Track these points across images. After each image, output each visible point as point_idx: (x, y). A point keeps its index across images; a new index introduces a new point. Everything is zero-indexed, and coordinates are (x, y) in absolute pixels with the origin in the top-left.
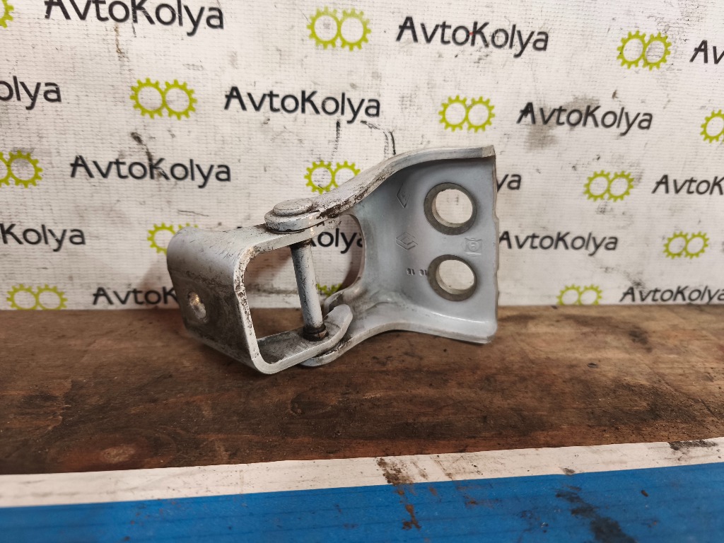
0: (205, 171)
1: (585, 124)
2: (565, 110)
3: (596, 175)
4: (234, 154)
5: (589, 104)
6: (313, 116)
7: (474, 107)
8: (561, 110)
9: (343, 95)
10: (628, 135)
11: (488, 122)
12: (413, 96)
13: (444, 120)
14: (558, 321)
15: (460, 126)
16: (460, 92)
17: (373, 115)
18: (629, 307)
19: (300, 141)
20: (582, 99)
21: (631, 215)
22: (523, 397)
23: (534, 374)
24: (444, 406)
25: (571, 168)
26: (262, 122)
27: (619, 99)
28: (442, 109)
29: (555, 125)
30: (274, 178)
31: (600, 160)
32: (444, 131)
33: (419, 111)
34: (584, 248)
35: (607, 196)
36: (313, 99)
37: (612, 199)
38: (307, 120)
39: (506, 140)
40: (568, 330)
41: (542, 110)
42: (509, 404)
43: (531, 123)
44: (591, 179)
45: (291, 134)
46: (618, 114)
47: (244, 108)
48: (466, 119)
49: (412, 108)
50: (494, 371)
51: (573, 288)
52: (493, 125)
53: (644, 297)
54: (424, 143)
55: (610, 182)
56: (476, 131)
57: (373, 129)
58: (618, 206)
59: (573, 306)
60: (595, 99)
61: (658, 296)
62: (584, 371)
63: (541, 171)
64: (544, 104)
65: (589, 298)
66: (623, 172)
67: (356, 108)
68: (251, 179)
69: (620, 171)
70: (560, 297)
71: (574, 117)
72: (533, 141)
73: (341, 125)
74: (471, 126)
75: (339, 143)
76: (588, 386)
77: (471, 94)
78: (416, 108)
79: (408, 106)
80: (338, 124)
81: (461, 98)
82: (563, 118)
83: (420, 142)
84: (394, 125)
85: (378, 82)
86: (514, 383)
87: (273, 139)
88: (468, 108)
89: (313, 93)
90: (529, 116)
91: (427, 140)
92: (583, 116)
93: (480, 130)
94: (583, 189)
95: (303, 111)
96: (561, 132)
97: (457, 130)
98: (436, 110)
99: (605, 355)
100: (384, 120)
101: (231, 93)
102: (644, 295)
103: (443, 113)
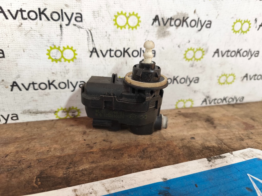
1: (182, 26)
2: (173, 19)
3: (188, 50)
4: (4, 43)
5: (183, 16)
6: (46, 22)
7: (130, 17)
8: (171, 19)
9: (62, 10)
10: (201, 31)
11: (138, 25)
12: (99, 11)
13: (116, 24)
14: (176, 116)
15: (124, 27)
16: (123, 9)
17: (79, 21)
18: (205, 107)
19: (41, 35)
20: (181, 14)
21: (204, 67)
23: (165, 145)
25: (177, 47)
26: (18, 25)
27: (197, 14)
28: (115, 18)
29: (169, 26)
30: (30, 55)
31: (190, 43)
32: (117, 29)
33: (103, 19)
34: (185, 83)
35: (193, 59)
36: (45, 12)
37: (196, 61)
38: (43, 24)
39: (147, 33)
40: (181, 120)
41: (163, 19)
43: (158, 26)
44: (186, 52)
45: (35, 31)
46: (197, 21)
47: (7, 18)
48: (127, 23)
49: (99, 17)
50: (146, 146)
51: (181, 100)
52: (140, 26)
53: (210, 102)
54: (107, 36)
55: (195, 53)
56: (132, 29)
57: (80, 29)
58: (199, 63)
59: (182, 108)
60: (186, 14)
61: (216, 101)
62: (188, 141)
63: (164, 48)
64: (164, 16)
65: (188, 105)
66: (200, 48)
67: (69, 17)
68: (16, 56)
69: (199, 48)
70: (176, 105)
71: (178, 22)
72: (160, 34)
73: (63, 27)
74: (130, 27)
75: (63, 36)
76: (190, 150)
77: (128, 10)
78: (101, 17)
79: (97, 16)
80: (61, 26)
81: (124, 13)
82: (173, 23)
83: (105, 35)
84: (91, 26)
85: (80, 4)
86: (156, 152)
87: (26, 35)
88: (128, 18)
89: (45, 9)
90: (157, 22)
91: (109, 34)
92: (182, 22)
93: (134, 29)
94: (183, 56)
95: (41, 19)
96: (172, 29)
97: (123, 28)
98: (112, 19)
99: (197, 132)
100: (85, 24)
102: (211, 101)
103: (115, 20)
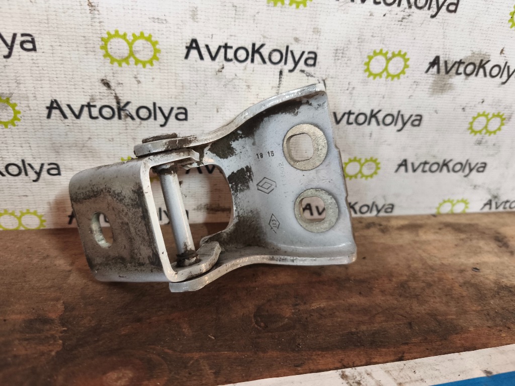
0: (166, 113)
1: (477, 75)
2: (464, 63)
3: (479, 115)
4: (191, 98)
5: (482, 58)
6: (260, 66)
7: (393, 59)
8: (461, 63)
9: (287, 47)
10: (507, 84)
11: (403, 72)
12: (345, 49)
13: (368, 70)
15: (380, 75)
16: (384, 46)
17: (311, 65)
18: (487, 214)
19: (248, 86)
20: (478, 54)
21: (499, 146)
22: (434, 302)
23: (436, 279)
24: (376, 314)
25: (461, 110)
26: (217, 70)
27: (505, 55)
28: (367, 60)
29: (454, 74)
30: (224, 118)
31: (484, 103)
32: (367, 79)
33: (349, 62)
34: (461, 171)
36: (261, 50)
37: (488, 134)
38: (255, 69)
39: (415, 86)
40: (449, 237)
41: (446, 62)
42: (425, 310)
43: (436, 73)
44: (474, 118)
45: (241, 80)
46: (502, 67)
47: (202, 58)
48: (386, 69)
49: (343, 59)
50: (405, 278)
51: (449, 201)
52: (406, 75)
53: (498, 206)
54: (350, 89)
55: (488, 120)
56: (392, 79)
57: (310, 78)
58: (491, 139)
59: (447, 214)
60: (487, 54)
61: (508, 205)
62: (472, 275)
63: (438, 112)
64: (449, 57)
65: (459, 208)
66: (499, 113)
67: (297, 59)
68: (205, 118)
69: (497, 112)
70: (438, 208)
71: (470, 69)
72: (436, 88)
73: (284, 74)
74: (389, 75)
75: (281, 88)
76: (479, 290)
77: (393, 48)
78: (346, 59)
79: (340, 58)
80: (281, 73)
81: (384, 52)
82: (461, 70)
83: (346, 88)
84: (327, 73)
85: (318, 37)
86: (423, 289)
87: (225, 86)
88: (388, 60)
89: (262, 46)
90: (436, 67)
91: (352, 87)
92: (477, 68)
93: (396, 79)
94: (467, 126)
95: (252, 61)
96: (457, 81)
97: (378, 78)
98: (363, 61)
99: (483, 260)
100: (319, 70)
101: (191, 44)
102: (499, 204)
103: (368, 64)
